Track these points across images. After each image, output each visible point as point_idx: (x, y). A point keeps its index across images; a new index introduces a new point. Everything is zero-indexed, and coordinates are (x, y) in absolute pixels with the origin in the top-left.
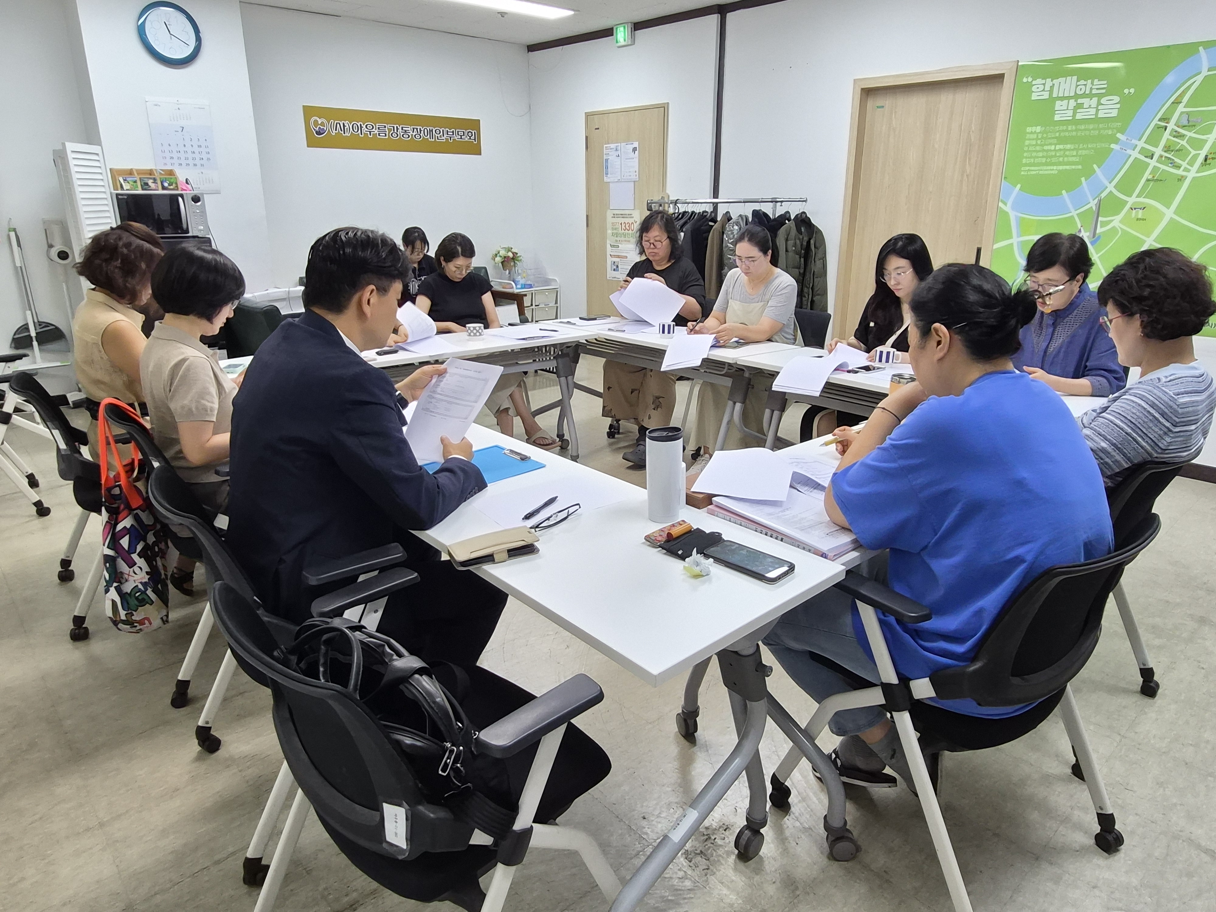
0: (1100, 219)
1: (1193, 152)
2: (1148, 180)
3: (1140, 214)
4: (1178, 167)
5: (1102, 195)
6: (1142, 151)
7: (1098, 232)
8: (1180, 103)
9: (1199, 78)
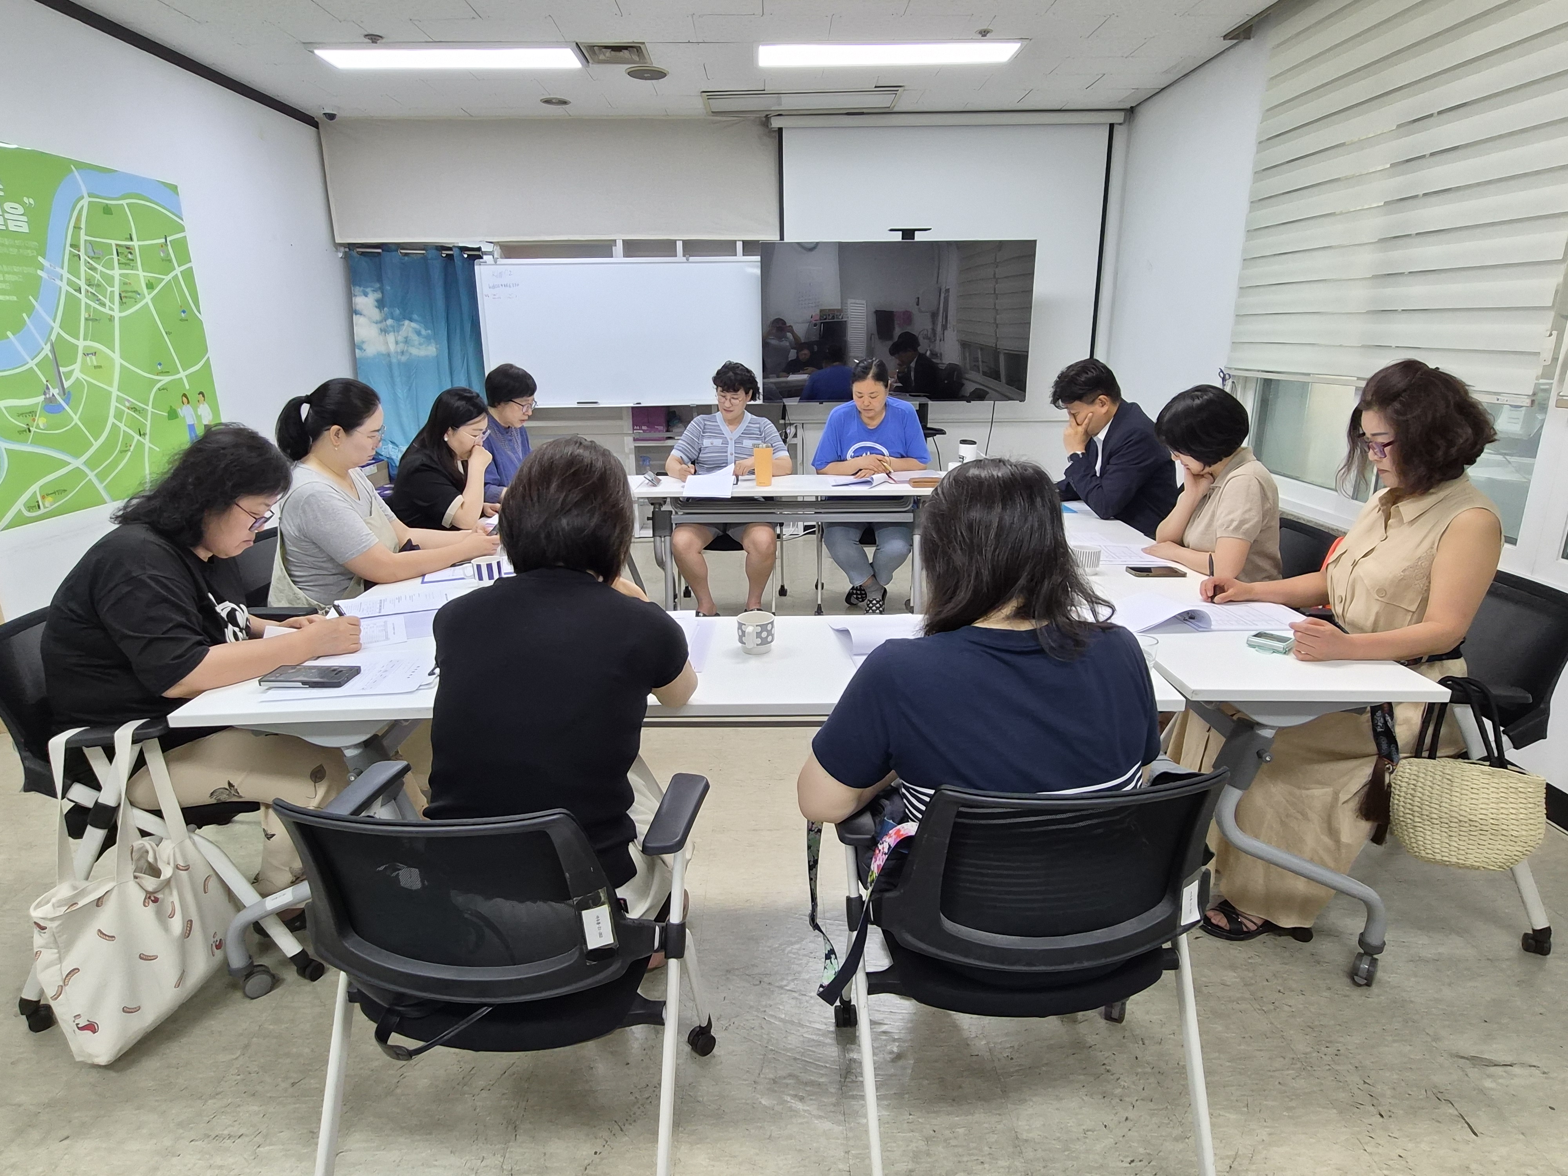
0: (61, 369)
1: (109, 289)
2: (86, 319)
3: (93, 361)
4: (104, 305)
5: (52, 338)
6: (70, 283)
7: (65, 387)
8: (80, 228)
9: (85, 202)
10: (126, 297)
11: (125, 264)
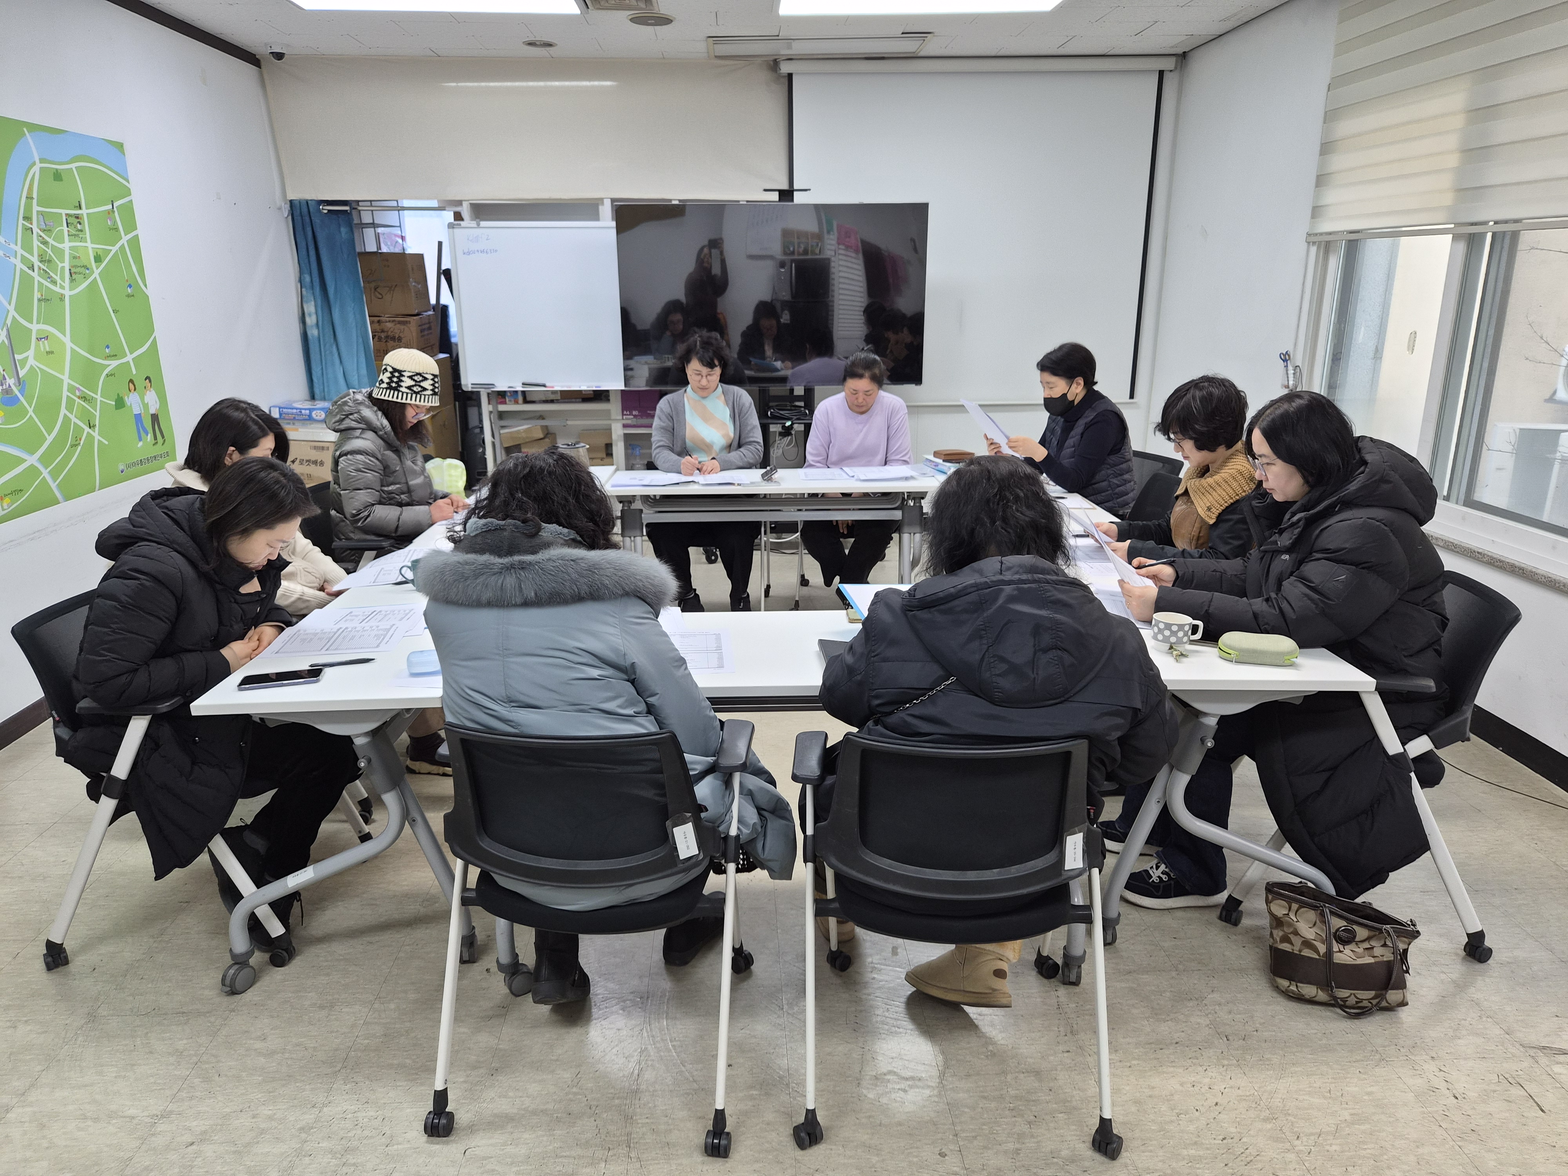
0: (17, 357)
1: (60, 265)
2: (39, 300)
3: (45, 346)
4: (54, 282)
5: (7, 322)
6: (24, 260)
7: (21, 375)
8: (32, 198)
9: (36, 169)
11: (74, 236)
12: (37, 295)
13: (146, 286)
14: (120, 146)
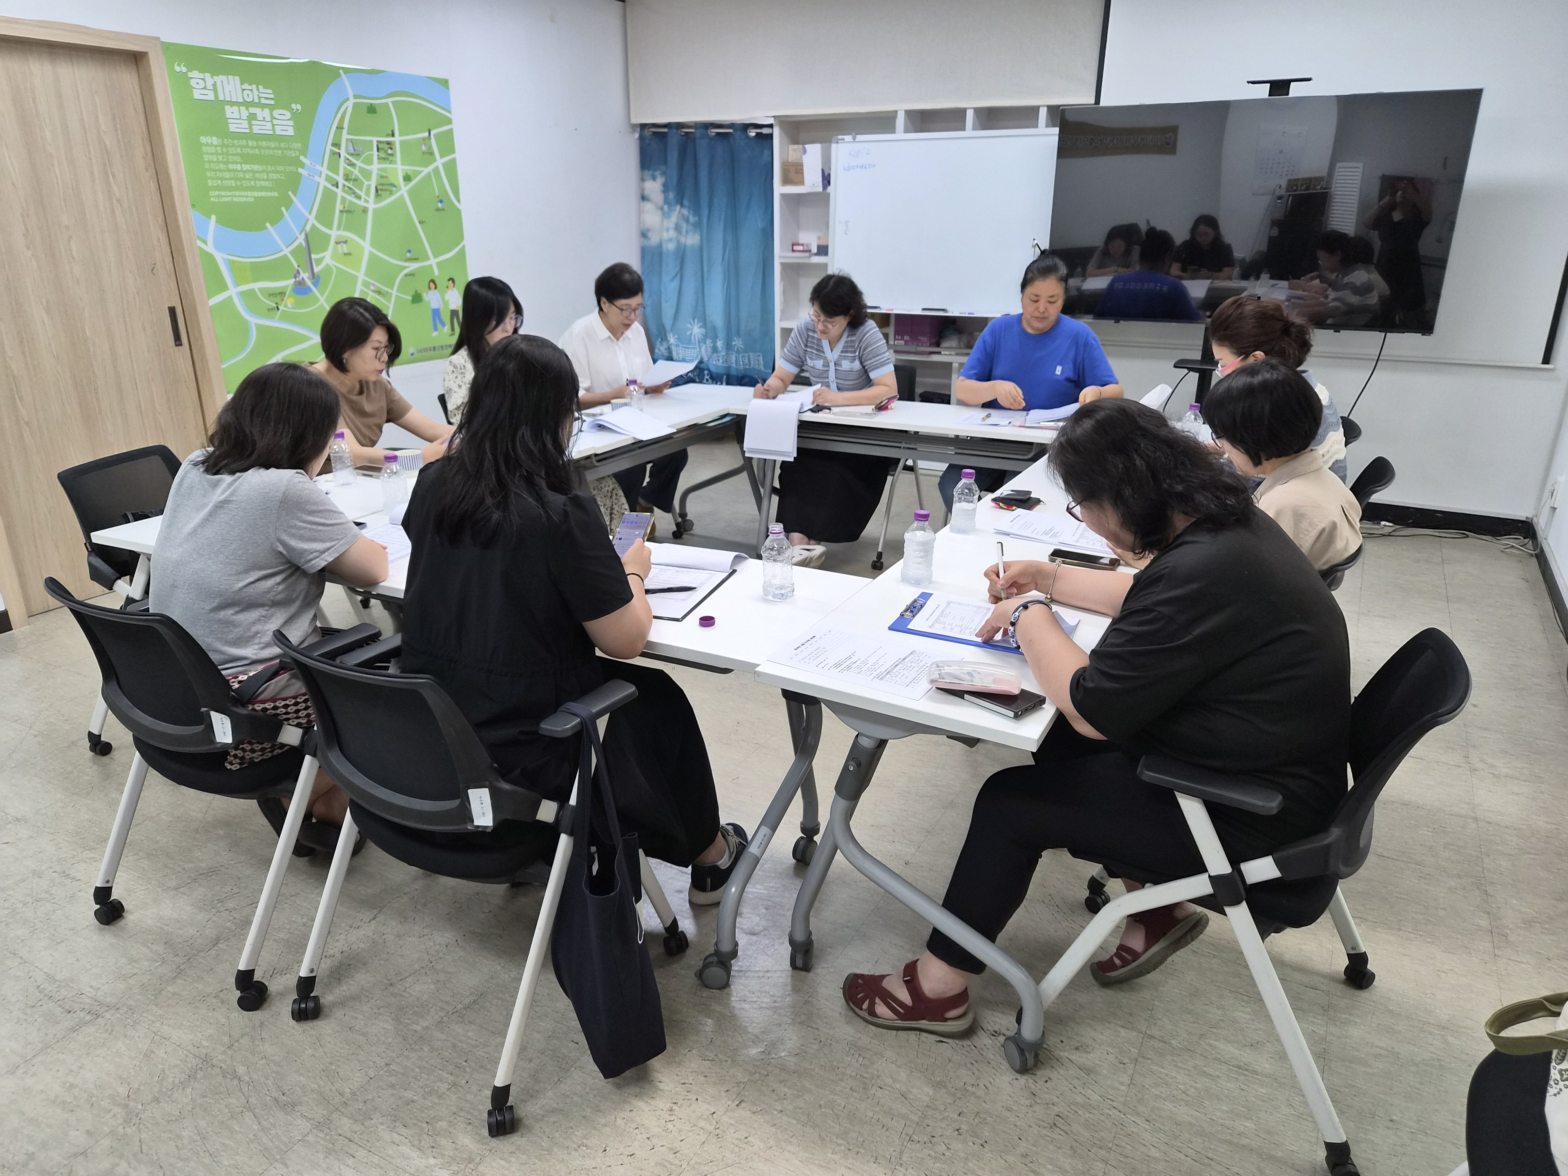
0: (313, 256)
1: (366, 183)
2: (341, 211)
3: (345, 248)
4: (359, 198)
5: (306, 228)
6: (328, 178)
7: (315, 271)
8: (343, 128)
9: (350, 104)
10: (381, 190)
11: (384, 159)
12: (339, 207)
13: (459, 201)
14: (445, 83)
